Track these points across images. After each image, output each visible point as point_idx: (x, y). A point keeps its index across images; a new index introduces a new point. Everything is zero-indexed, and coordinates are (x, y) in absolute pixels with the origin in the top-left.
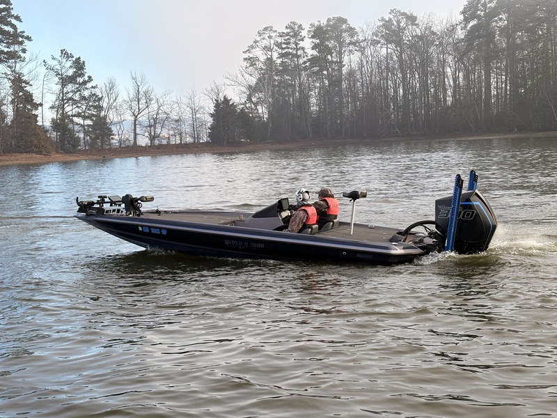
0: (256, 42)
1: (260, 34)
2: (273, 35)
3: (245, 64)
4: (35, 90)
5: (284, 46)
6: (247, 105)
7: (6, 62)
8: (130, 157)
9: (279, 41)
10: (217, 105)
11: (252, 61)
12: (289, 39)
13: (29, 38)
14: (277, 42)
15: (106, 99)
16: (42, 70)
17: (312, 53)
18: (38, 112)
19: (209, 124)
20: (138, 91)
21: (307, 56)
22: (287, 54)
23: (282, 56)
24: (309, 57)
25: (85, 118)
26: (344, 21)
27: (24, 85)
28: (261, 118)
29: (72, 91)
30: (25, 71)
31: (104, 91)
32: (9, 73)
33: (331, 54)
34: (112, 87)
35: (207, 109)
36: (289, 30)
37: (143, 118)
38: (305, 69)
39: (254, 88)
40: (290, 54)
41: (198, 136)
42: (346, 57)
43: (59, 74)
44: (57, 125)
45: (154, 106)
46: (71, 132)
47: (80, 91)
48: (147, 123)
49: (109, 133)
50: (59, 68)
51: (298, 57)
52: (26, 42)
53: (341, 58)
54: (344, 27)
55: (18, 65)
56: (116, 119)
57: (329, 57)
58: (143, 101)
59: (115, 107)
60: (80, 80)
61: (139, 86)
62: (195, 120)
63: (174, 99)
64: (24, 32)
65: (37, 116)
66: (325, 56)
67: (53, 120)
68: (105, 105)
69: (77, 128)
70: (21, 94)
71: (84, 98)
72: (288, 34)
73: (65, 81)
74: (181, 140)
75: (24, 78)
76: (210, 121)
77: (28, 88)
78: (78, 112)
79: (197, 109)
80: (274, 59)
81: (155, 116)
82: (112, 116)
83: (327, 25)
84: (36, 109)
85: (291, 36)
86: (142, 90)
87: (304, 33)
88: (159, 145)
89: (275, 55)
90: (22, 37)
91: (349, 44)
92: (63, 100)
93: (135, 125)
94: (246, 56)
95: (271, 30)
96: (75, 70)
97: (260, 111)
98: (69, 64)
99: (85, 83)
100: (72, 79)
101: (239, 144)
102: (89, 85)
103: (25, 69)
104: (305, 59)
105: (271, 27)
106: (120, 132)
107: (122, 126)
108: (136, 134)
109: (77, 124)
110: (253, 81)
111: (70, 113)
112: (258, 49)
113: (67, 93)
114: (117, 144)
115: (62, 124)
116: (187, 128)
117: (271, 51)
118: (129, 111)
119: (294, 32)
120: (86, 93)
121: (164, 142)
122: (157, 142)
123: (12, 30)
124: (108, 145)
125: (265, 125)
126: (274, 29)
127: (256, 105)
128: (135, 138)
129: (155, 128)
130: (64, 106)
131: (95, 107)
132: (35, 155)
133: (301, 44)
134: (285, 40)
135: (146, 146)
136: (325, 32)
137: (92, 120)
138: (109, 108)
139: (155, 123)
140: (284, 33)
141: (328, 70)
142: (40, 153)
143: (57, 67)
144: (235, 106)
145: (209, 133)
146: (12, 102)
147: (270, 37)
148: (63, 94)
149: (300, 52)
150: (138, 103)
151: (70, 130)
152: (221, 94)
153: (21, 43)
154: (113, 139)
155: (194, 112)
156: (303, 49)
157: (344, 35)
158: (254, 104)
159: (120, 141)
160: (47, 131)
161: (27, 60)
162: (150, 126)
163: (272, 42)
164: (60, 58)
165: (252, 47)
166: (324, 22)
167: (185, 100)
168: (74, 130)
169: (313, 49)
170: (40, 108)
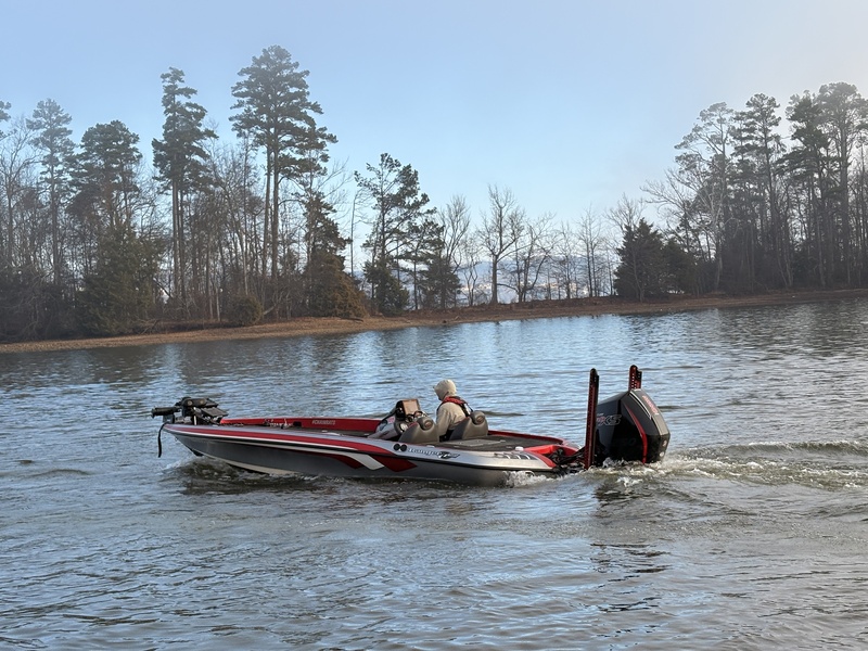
0: (697, 129)
1: (703, 116)
2: (727, 117)
3: (678, 166)
4: (342, 219)
5: (744, 135)
6: (680, 234)
7: (298, 176)
8: (486, 321)
9: (737, 125)
10: (629, 235)
11: (690, 162)
12: (753, 123)
13: (332, 139)
14: (734, 128)
15: (450, 230)
16: (352, 187)
17: (791, 145)
18: (345, 252)
19: (615, 267)
20: (500, 216)
21: (784, 150)
22: (749, 148)
23: (740, 150)
24: (788, 152)
25: (416, 260)
26: (851, 90)
27: (324, 211)
28: (704, 254)
29: (396, 219)
30: (326, 190)
31: (447, 217)
32: (302, 193)
33: (826, 145)
34: (458, 210)
35: (612, 241)
36: (752, 109)
37: (507, 258)
38: (781, 172)
39: (694, 205)
40: (755, 147)
41: (596, 286)
42: (854, 150)
43: (378, 193)
44: (373, 272)
45: (525, 239)
46: (395, 283)
47: (409, 218)
48: (513, 267)
49: (454, 284)
50: (378, 184)
51: (768, 152)
52: (329, 144)
53: (844, 151)
54: (850, 99)
55: (315, 180)
56: (464, 262)
57: (822, 151)
58: (508, 232)
59: (464, 242)
60: (410, 201)
61: (501, 208)
62: (590, 259)
63: (558, 228)
64: (325, 129)
65: (343, 258)
66: (816, 150)
67: (367, 264)
68: (448, 239)
69: (404, 276)
70: (320, 224)
71: (415, 229)
72: (750, 115)
73: (387, 203)
74: (568, 292)
75: (324, 200)
76: (616, 261)
77: (331, 216)
78: (406, 252)
79: (595, 242)
80: (728, 156)
81: (527, 255)
82: (459, 257)
83: (821, 98)
84: (343, 248)
85: (757, 119)
86: (506, 214)
87: (778, 113)
88: (533, 301)
89: (730, 150)
90: (323, 136)
91: (860, 127)
92: (383, 233)
93: (495, 270)
94: (680, 152)
95: (723, 109)
96: (402, 185)
97: (703, 242)
98: (393, 176)
99: (417, 205)
100: (397, 200)
101: (666, 298)
102: (423, 209)
103: (325, 186)
104: (780, 156)
105: (724, 104)
106: (471, 281)
107: (474, 273)
108: (495, 285)
109: (405, 270)
110: (690, 193)
111: (394, 253)
112: (700, 141)
113: (390, 221)
114: (467, 301)
115: (380, 271)
116: (578, 274)
117: (724, 143)
118: (485, 248)
119: (762, 111)
120: (419, 222)
121: (542, 297)
122: (529, 297)
123: (307, 126)
124: (451, 303)
125: (711, 265)
126: (728, 107)
127: (696, 232)
128: (495, 292)
129: (526, 275)
130: (384, 241)
131: (433, 243)
132: (338, 320)
133: (774, 130)
134: (747, 125)
135: (512, 303)
136: (816, 110)
137: (427, 263)
138: (455, 243)
139: (527, 266)
140: (743, 114)
141: (820, 173)
142: (346, 316)
143: (374, 182)
144: (660, 236)
145: (615, 281)
146: (307, 238)
147: (721, 121)
148: (383, 224)
149: (770, 145)
150: (501, 236)
151: (392, 279)
152: (635, 217)
153: (321, 146)
154: (459, 292)
155: (590, 246)
156: (777, 138)
157: (851, 112)
158: (693, 231)
159: (471, 296)
160: (359, 282)
161: (329, 172)
162: (519, 271)
163: (725, 128)
164: (379, 168)
165: (690, 138)
166: (814, 93)
167: (575, 229)
168: (399, 281)
169: (794, 138)
170: (348, 246)
